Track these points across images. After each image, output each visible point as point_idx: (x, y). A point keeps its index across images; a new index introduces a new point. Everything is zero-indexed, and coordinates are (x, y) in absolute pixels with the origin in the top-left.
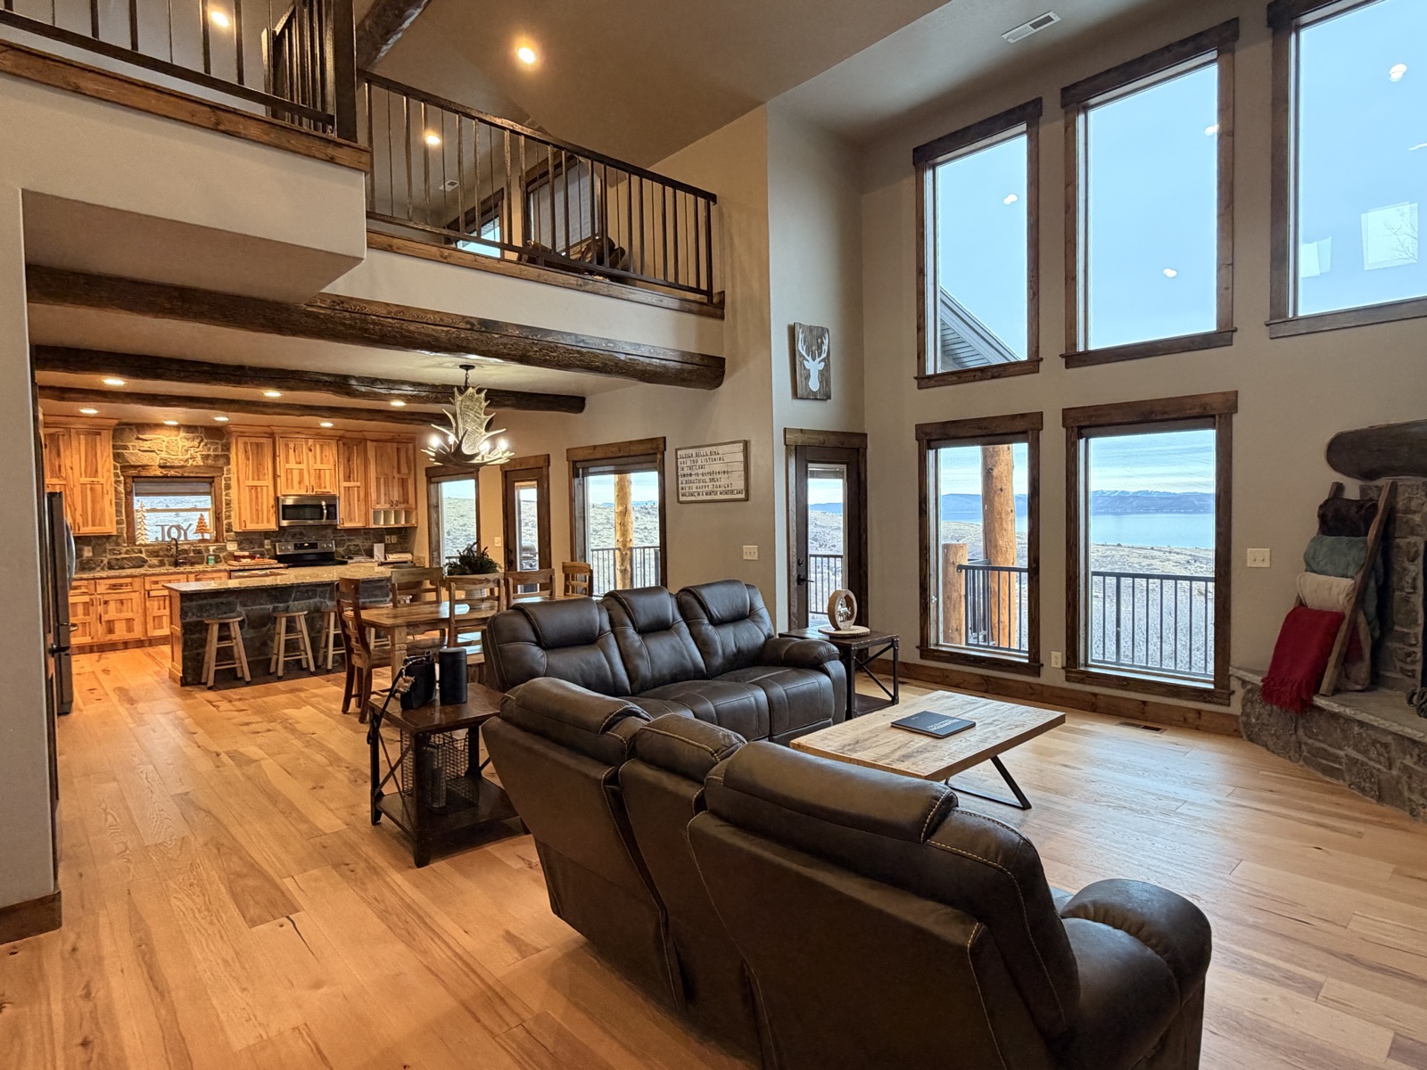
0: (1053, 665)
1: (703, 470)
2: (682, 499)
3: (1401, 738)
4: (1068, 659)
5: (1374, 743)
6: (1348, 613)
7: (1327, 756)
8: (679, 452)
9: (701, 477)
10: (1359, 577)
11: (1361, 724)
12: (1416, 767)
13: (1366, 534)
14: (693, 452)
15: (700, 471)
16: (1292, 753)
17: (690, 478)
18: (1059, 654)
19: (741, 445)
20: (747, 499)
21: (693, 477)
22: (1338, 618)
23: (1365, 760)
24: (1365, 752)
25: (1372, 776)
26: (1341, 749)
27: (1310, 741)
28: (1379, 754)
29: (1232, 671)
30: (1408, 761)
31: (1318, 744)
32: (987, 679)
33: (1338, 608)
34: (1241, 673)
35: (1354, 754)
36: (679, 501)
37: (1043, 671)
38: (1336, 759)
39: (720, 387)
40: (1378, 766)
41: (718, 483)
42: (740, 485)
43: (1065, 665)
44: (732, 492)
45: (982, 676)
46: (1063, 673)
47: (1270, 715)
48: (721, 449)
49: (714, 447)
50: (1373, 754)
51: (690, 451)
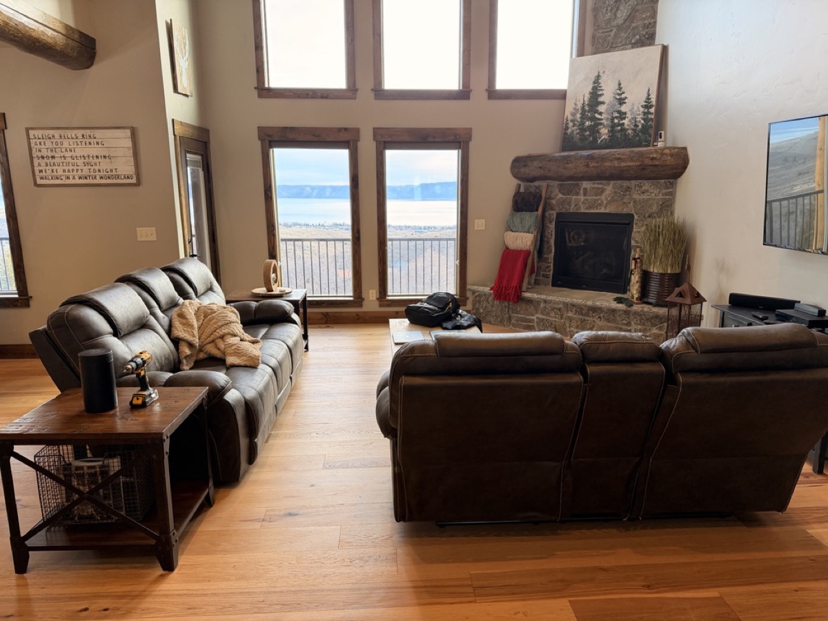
0: (371, 298)
1: (73, 153)
2: (39, 182)
3: (566, 305)
4: (380, 293)
5: (553, 309)
6: (532, 250)
7: (526, 320)
8: (32, 133)
9: (69, 160)
10: (536, 232)
11: (545, 301)
12: (575, 316)
13: (537, 210)
14: (56, 133)
15: (68, 154)
16: (505, 323)
17: (52, 161)
18: (374, 291)
19: (128, 132)
20: (138, 184)
21: (57, 160)
22: (527, 253)
23: (548, 318)
24: (548, 314)
25: (551, 324)
26: (532, 315)
27: (515, 315)
28: (555, 314)
29: (469, 287)
30: (570, 314)
31: (520, 316)
32: (326, 315)
33: (528, 248)
34: (475, 288)
35: (540, 316)
36: (36, 184)
37: (365, 303)
38: (531, 321)
39: (89, 70)
40: (554, 319)
41: (97, 168)
42: (130, 169)
43: (378, 297)
44: (118, 177)
45: (322, 313)
46: (377, 303)
47: (492, 306)
48: (98, 133)
49: (88, 131)
50: (553, 315)
51: (51, 132)
